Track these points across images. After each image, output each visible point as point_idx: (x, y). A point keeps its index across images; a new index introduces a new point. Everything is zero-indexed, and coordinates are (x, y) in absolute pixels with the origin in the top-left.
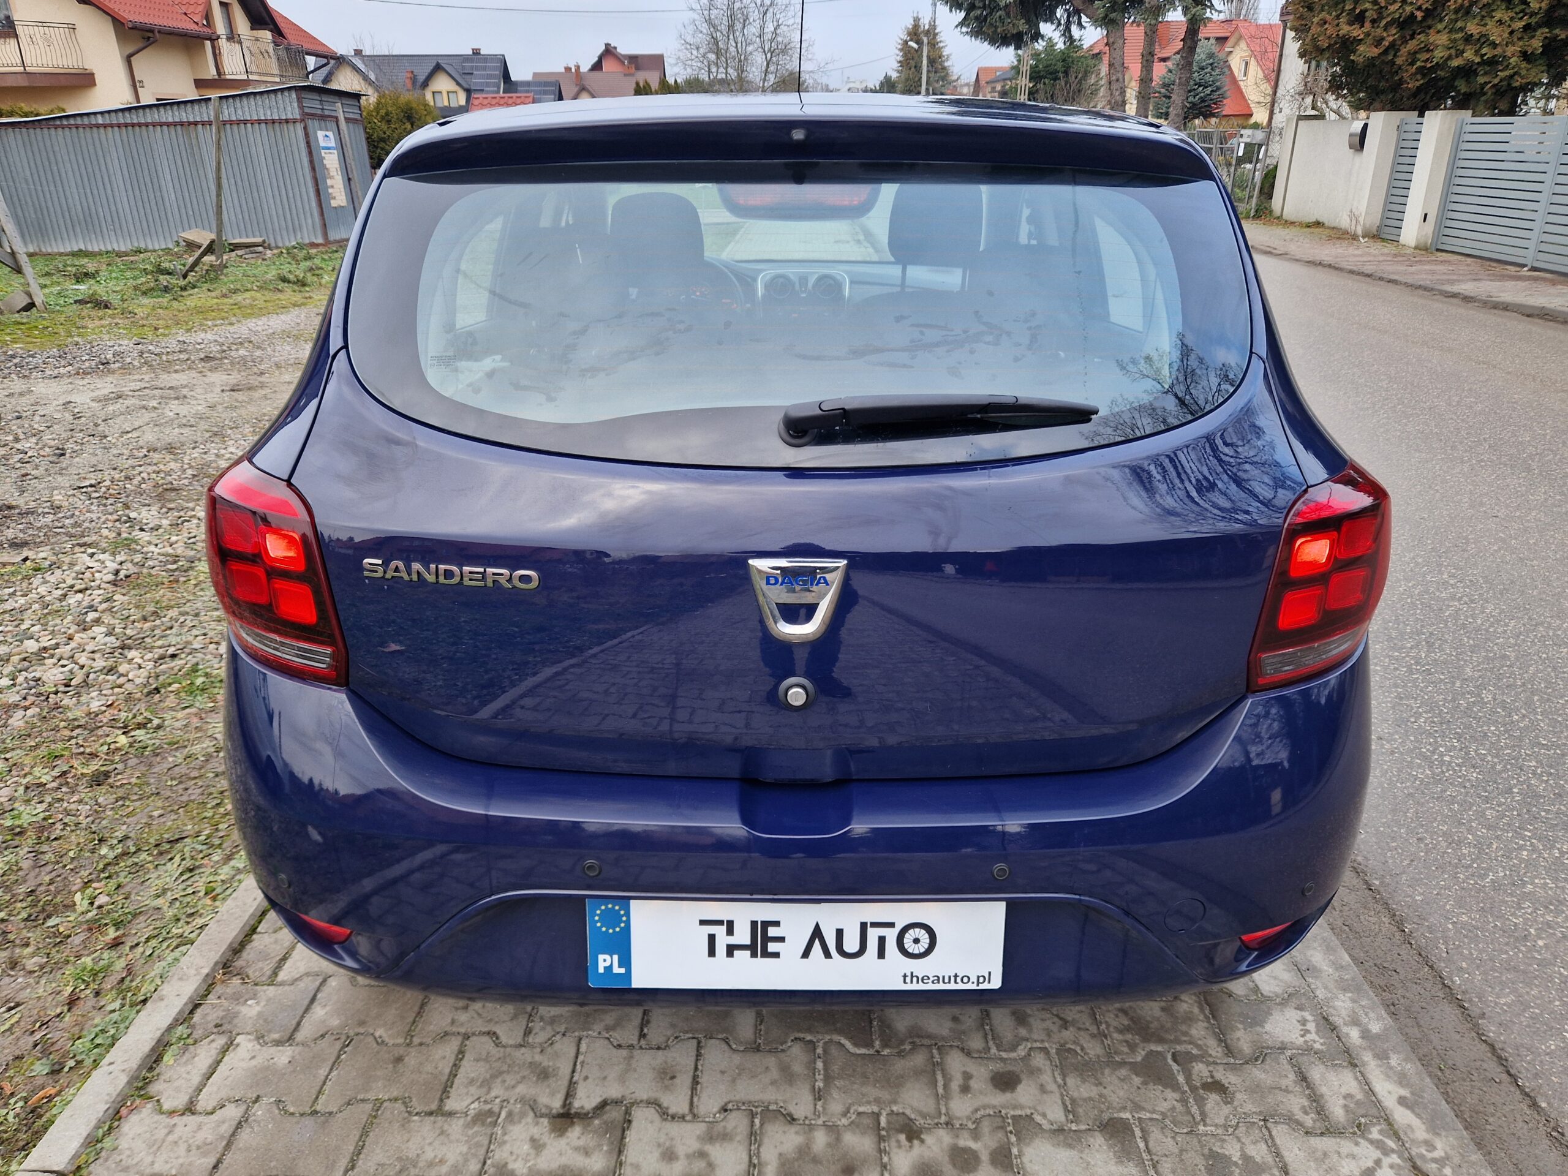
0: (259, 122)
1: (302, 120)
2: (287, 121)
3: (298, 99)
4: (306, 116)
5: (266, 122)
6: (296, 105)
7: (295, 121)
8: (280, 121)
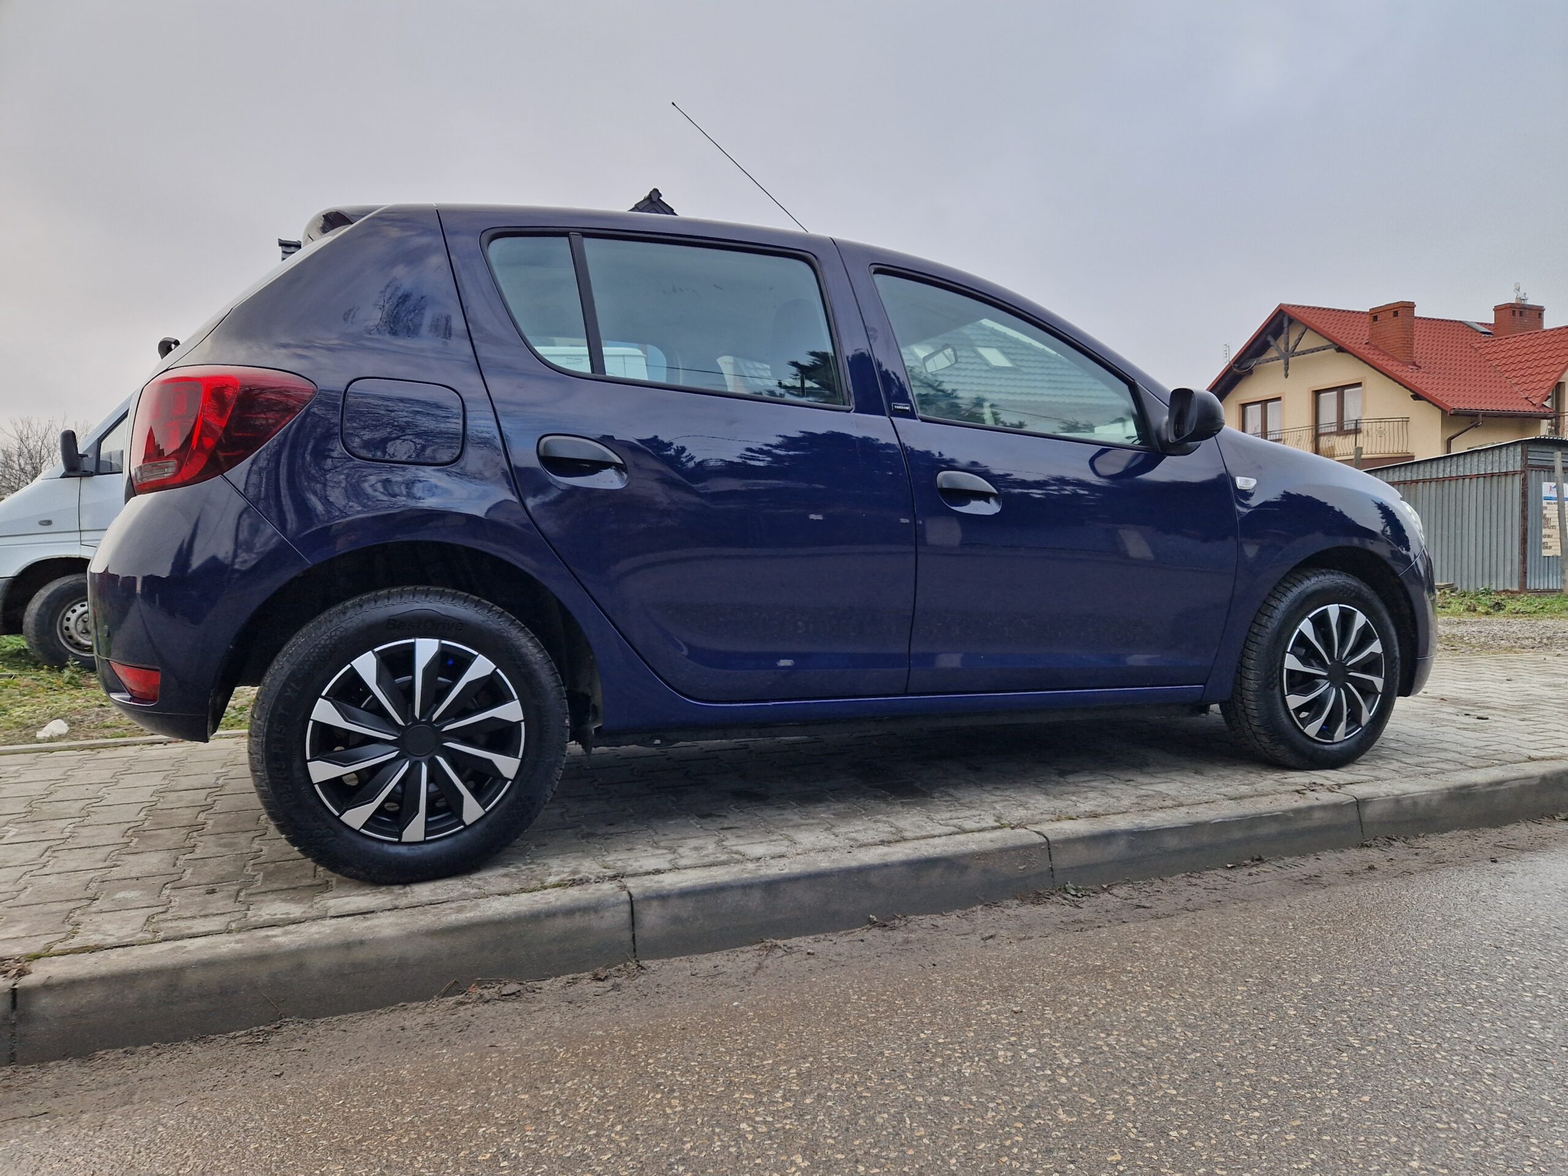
0: (1478, 476)
1: (1522, 472)
2: (1506, 474)
3: (1522, 452)
4: (1527, 467)
5: (1485, 476)
6: (1519, 458)
7: (1514, 473)
8: (1499, 475)
